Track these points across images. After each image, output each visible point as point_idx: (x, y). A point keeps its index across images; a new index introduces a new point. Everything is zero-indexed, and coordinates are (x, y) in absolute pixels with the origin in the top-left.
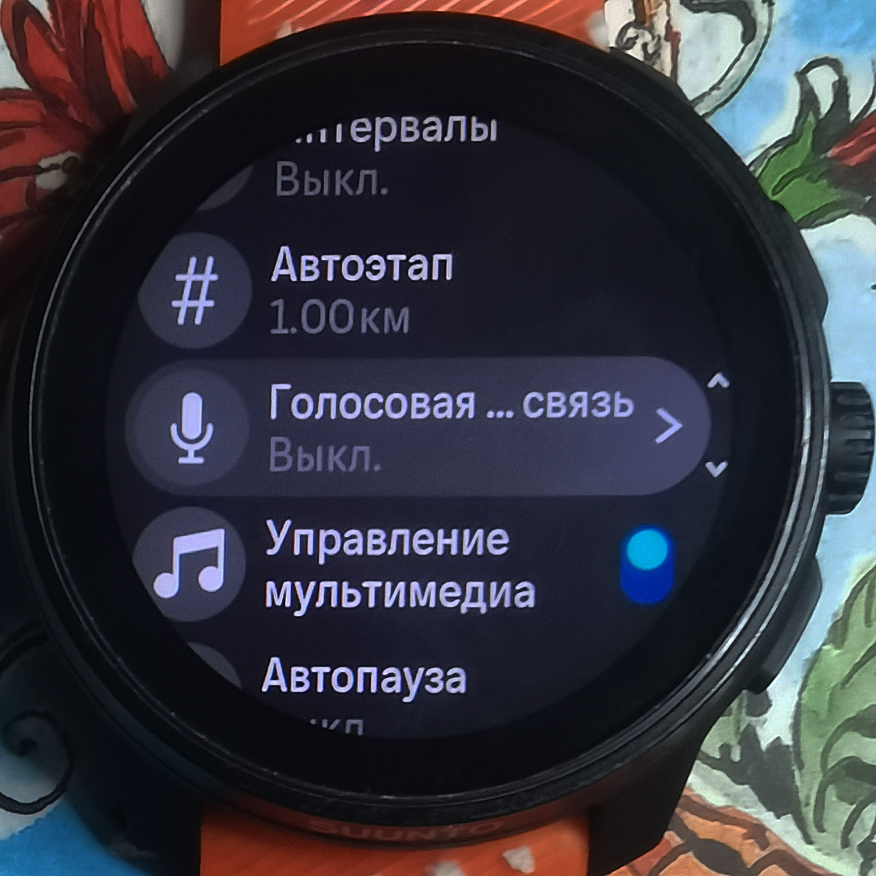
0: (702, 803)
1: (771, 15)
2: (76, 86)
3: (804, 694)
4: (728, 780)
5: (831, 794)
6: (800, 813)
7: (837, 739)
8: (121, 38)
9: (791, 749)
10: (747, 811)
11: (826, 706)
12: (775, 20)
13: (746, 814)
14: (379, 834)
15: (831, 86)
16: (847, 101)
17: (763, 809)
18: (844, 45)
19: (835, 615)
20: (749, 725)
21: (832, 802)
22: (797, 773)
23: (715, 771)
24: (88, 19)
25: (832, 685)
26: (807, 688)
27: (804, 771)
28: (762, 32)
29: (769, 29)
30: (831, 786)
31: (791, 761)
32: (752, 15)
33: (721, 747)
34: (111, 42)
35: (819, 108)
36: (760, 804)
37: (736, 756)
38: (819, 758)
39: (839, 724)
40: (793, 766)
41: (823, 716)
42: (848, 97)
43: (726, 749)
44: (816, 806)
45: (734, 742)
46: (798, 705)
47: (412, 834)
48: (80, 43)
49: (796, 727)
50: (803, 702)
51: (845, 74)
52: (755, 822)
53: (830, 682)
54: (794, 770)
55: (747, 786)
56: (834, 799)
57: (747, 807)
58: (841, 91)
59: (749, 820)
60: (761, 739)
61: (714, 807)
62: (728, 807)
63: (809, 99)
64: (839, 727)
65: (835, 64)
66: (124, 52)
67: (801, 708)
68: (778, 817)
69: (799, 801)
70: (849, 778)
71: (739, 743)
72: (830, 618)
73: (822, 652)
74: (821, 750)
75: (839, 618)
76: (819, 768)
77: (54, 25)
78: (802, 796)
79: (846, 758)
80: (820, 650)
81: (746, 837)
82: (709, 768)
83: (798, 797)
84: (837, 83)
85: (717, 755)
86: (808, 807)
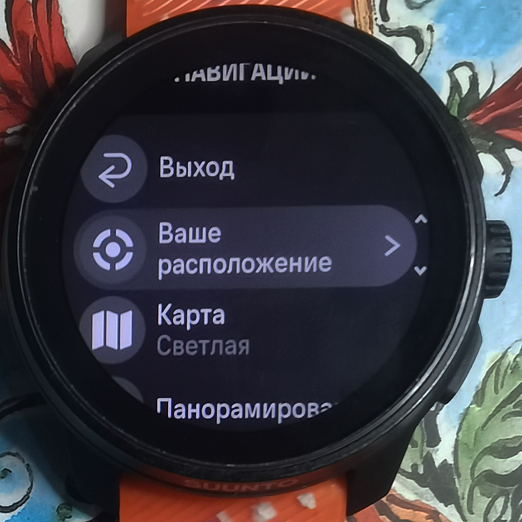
0: (401, 499)
1: (432, 38)
2: (27, 85)
3: (460, 434)
4: (416, 485)
5: (477, 492)
6: (459, 503)
7: (480, 460)
8: (53, 57)
9: (453, 466)
10: (428, 503)
11: (473, 440)
12: (434, 40)
13: (427, 505)
14: (225, 488)
15: (468, 79)
16: (478, 87)
17: (438, 502)
18: (475, 55)
19: (477, 387)
20: (428, 452)
21: (478, 496)
22: (456, 480)
23: (408, 480)
24: (33, 46)
25: (476, 428)
26: (462, 430)
27: (461, 479)
28: (427, 47)
29: (431, 46)
30: (476, 488)
31: (453, 473)
32: (422, 37)
33: (412, 466)
34: (47, 59)
35: (461, 91)
36: (435, 499)
37: (421, 471)
38: (469, 471)
39: (481, 451)
40: (454, 476)
41: (471, 446)
42: (478, 84)
43: (415, 467)
44: (468, 499)
45: (419, 462)
46: (457, 440)
47: (245, 488)
48: (29, 60)
49: (455, 453)
50: (459, 438)
51: (476, 71)
52: (433, 509)
53: (475, 427)
54: (455, 479)
55: (427, 488)
56: (479, 495)
57: (428, 500)
58: (474, 81)
59: (429, 508)
60: (435, 460)
61: (409, 501)
62: (417, 500)
63: (455, 86)
64: (480, 453)
65: (470, 66)
66: (55, 65)
67: (458, 442)
68: (446, 506)
69: (458, 497)
70: (487, 483)
71: (423, 463)
72: (474, 389)
73: (470, 409)
74: (470, 466)
75: (479, 388)
76: (469, 477)
77: (14, 50)
78: (460, 493)
79: (485, 471)
80: (469, 407)
81: (427, 518)
82: (405, 478)
83: (457, 494)
84: (472, 77)
85: (410, 471)
86: (464, 500)
